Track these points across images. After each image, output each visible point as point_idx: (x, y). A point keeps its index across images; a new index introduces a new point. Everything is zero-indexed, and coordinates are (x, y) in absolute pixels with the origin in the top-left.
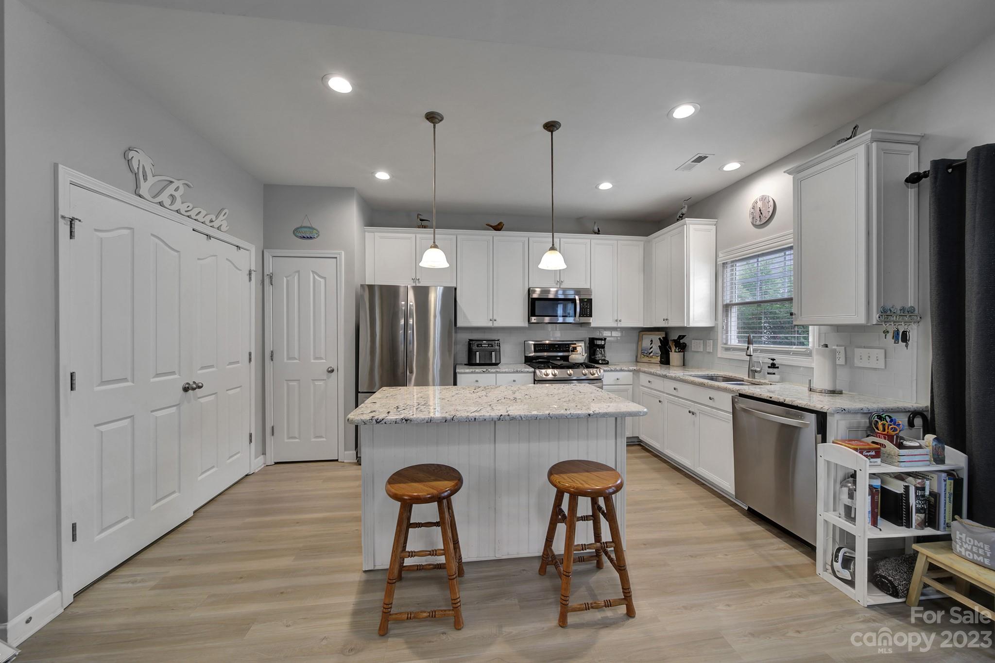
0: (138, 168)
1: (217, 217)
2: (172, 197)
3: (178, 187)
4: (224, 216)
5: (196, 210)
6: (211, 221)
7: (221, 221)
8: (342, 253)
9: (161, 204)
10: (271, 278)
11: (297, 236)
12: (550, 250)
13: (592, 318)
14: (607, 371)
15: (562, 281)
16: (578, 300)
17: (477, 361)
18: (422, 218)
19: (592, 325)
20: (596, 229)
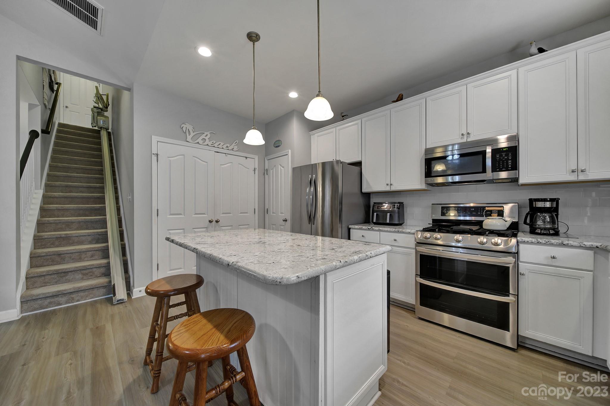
0: (186, 131)
1: (230, 145)
2: (204, 139)
3: (207, 135)
4: (235, 143)
5: (218, 143)
7: (233, 146)
8: (289, 152)
9: (198, 143)
10: (267, 171)
11: (274, 146)
13: (517, 171)
14: (527, 243)
15: (468, 134)
16: (489, 152)
17: (375, 221)
18: (343, 115)
19: (521, 181)
20: (534, 50)
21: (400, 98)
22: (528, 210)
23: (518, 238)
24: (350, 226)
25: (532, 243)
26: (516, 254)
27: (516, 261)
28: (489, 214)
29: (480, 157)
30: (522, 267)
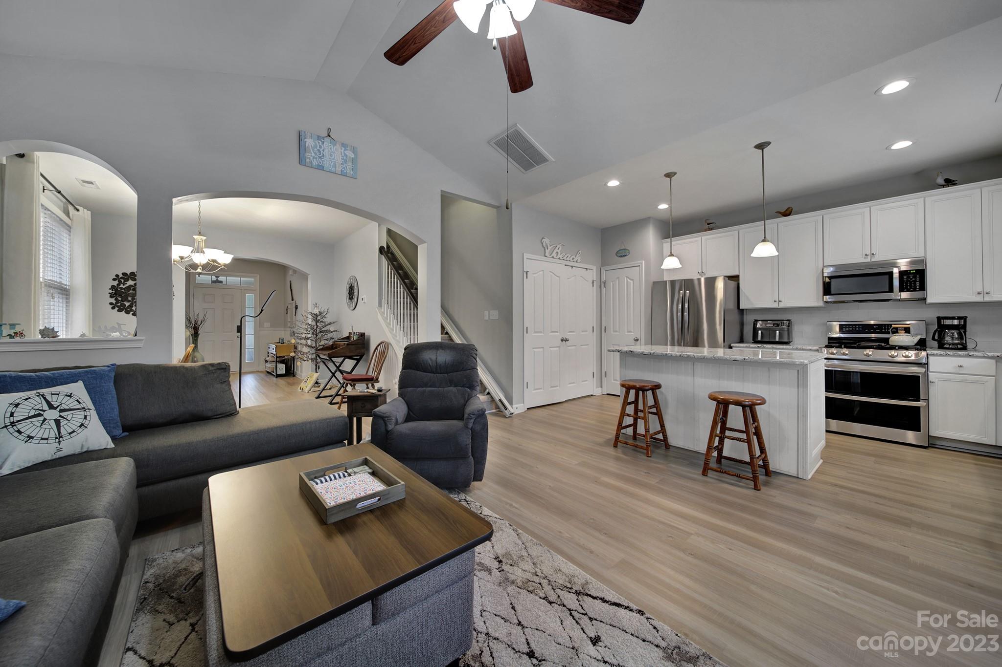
0: (545, 245)
1: (575, 256)
2: (557, 252)
3: (559, 248)
4: (579, 254)
5: (566, 256)
6: (573, 259)
7: (578, 258)
8: (642, 263)
9: (553, 257)
10: (605, 283)
11: (617, 256)
12: (762, 242)
13: (925, 292)
14: (937, 355)
15: (873, 254)
16: (896, 273)
17: (759, 339)
18: (708, 222)
19: (929, 301)
20: (940, 181)
21: (787, 213)
22: (936, 327)
23: (928, 352)
24: (732, 345)
25: (941, 355)
26: (926, 365)
27: (926, 371)
28: (896, 331)
29: (887, 277)
30: (932, 377)
